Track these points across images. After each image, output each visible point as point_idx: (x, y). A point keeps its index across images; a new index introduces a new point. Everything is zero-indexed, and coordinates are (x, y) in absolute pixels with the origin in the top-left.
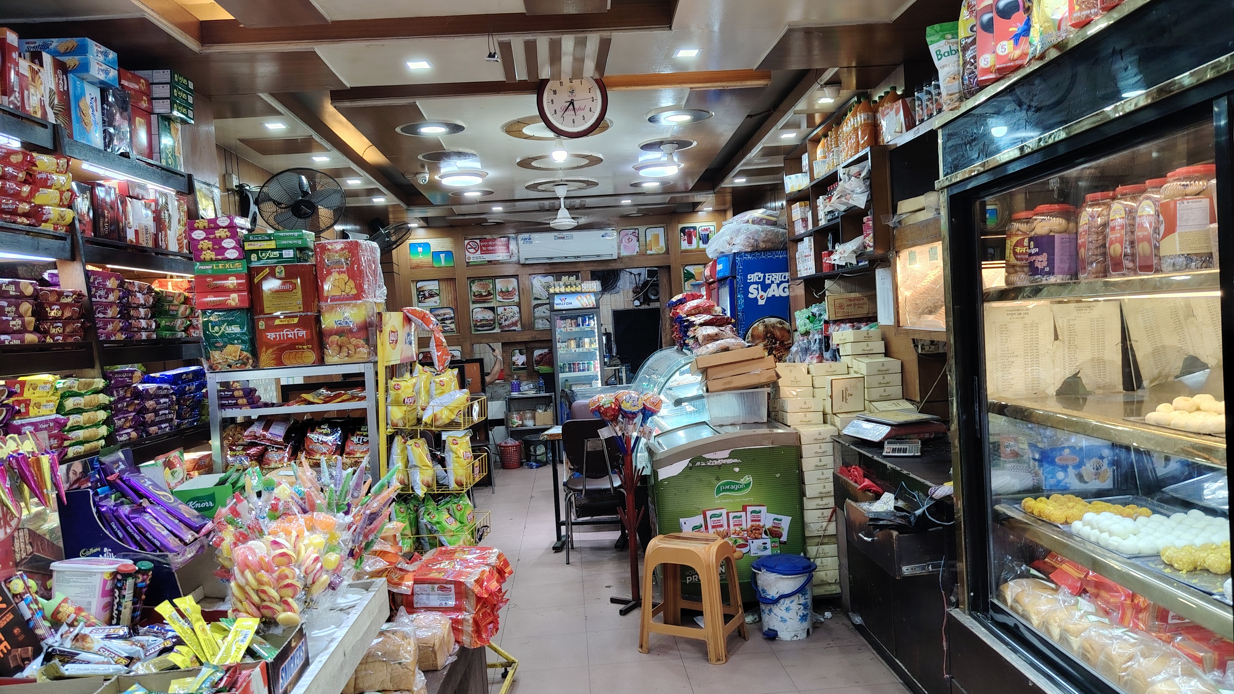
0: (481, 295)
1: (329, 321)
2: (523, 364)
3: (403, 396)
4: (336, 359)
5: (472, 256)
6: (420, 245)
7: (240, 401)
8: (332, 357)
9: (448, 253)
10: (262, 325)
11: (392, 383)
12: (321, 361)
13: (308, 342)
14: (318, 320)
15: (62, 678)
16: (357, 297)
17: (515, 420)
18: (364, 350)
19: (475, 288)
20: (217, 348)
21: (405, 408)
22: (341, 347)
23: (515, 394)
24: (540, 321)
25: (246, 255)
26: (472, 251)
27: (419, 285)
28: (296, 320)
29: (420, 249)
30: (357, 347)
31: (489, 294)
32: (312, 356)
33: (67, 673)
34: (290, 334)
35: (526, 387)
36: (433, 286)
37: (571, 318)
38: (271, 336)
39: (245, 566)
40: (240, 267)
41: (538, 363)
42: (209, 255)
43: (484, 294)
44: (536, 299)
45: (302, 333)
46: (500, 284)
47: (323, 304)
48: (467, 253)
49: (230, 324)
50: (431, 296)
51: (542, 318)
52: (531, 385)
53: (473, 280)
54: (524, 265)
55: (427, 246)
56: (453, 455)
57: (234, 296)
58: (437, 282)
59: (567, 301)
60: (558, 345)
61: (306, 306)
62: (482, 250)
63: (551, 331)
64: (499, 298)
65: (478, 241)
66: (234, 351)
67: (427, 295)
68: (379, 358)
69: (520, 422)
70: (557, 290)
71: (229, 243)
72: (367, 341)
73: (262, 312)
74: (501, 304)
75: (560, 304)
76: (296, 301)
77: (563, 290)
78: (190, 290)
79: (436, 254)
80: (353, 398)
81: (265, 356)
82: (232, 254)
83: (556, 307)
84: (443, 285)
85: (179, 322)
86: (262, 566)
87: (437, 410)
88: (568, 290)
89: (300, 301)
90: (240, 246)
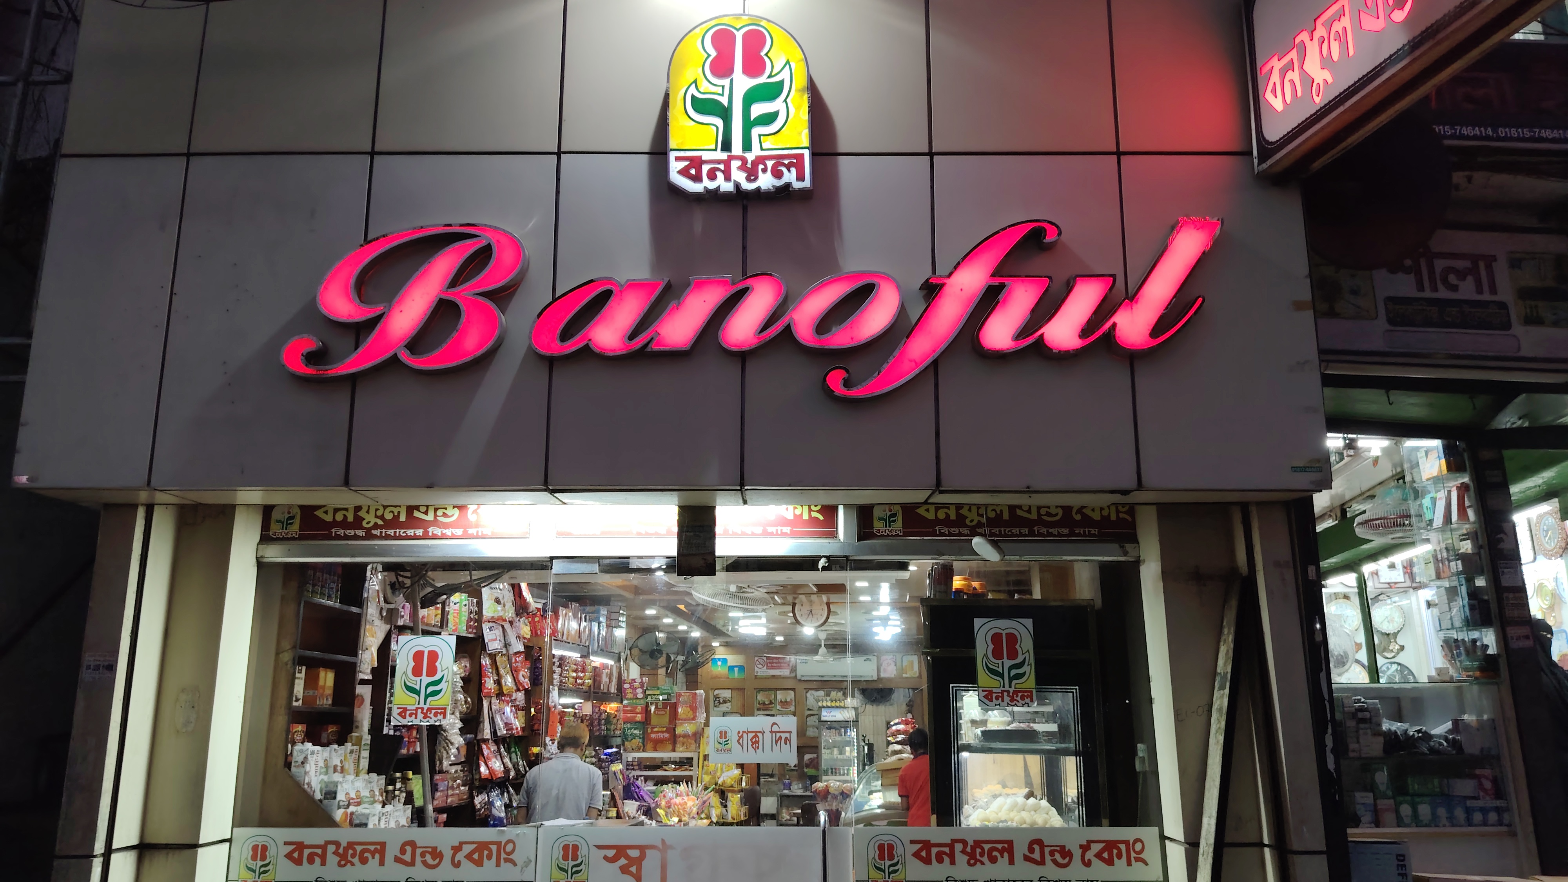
0: (764, 704)
1: (679, 730)
2: (795, 766)
3: (710, 770)
4: (681, 749)
5: (759, 670)
6: (719, 659)
7: (635, 768)
8: (679, 747)
9: (741, 668)
10: (649, 730)
11: (706, 763)
12: (674, 750)
13: (669, 740)
14: (675, 730)
16: (694, 719)
17: (784, 815)
18: (693, 746)
19: (761, 697)
20: (628, 741)
21: (710, 776)
22: (683, 744)
23: (786, 792)
24: (811, 729)
25: (646, 697)
26: (760, 666)
27: (717, 692)
28: (665, 729)
29: (719, 663)
30: (691, 744)
31: (771, 703)
32: (670, 747)
34: (661, 735)
35: (796, 787)
36: (727, 694)
37: (835, 728)
38: (653, 736)
40: (642, 702)
41: (807, 766)
42: (629, 696)
43: (767, 703)
44: (809, 709)
45: (667, 735)
46: (780, 696)
47: (677, 722)
48: (756, 668)
49: (635, 729)
50: (725, 702)
51: (813, 726)
52: (800, 786)
53: (759, 690)
54: (800, 680)
55: (725, 661)
56: (731, 803)
57: (639, 715)
58: (730, 691)
59: (832, 714)
60: (823, 751)
61: (670, 722)
62: (767, 666)
63: (817, 739)
64: (778, 707)
65: (765, 659)
66: (637, 741)
67: (721, 701)
68: (701, 750)
69: (789, 818)
70: (825, 704)
71: (639, 691)
72: (696, 742)
73: (650, 724)
74: (780, 712)
75: (826, 715)
76: (666, 719)
77: (829, 704)
78: (617, 711)
79: (731, 668)
80: (686, 770)
81: (649, 745)
82: (640, 696)
83: (823, 719)
84: (735, 693)
85: (613, 726)
87: (725, 778)
88: (833, 705)
89: (668, 720)
90: (644, 692)
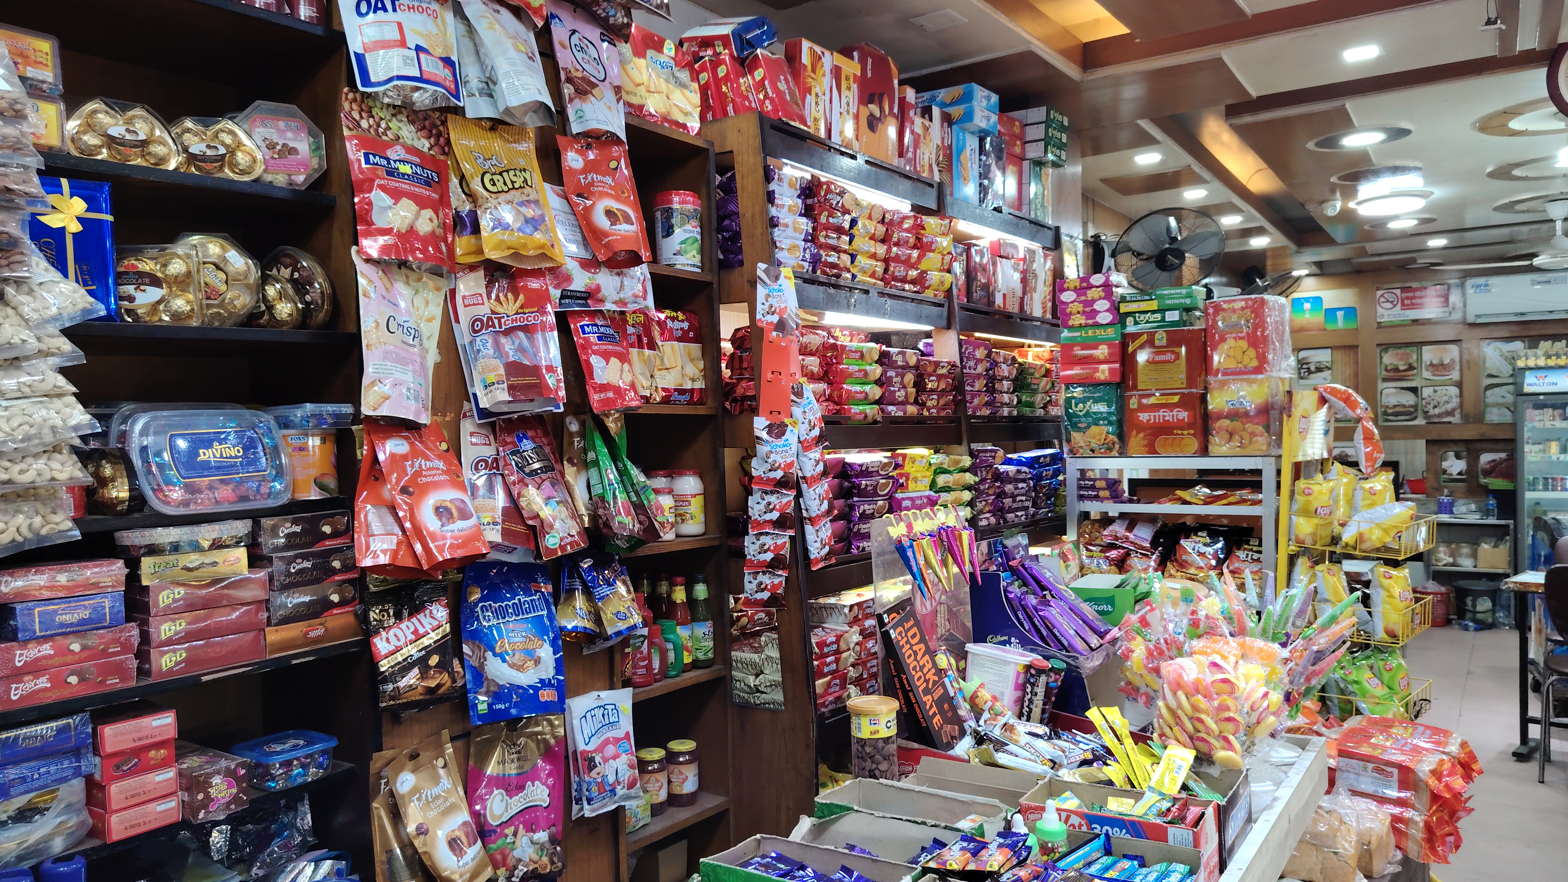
0: (1396, 370)
1: (1216, 402)
2: (1460, 474)
3: (1316, 504)
4: (1224, 449)
5: (1386, 313)
6: (1307, 299)
7: (1102, 494)
8: (1219, 446)
9: (1350, 312)
10: (1133, 403)
11: (1301, 484)
12: (1204, 451)
13: (1190, 426)
14: (1203, 399)
15: (995, 765)
16: (1259, 370)
17: (1442, 555)
18: (1262, 442)
19: (1389, 359)
20: (1079, 430)
21: (1316, 521)
22: (1231, 434)
23: (1445, 518)
24: (1495, 410)
25: (1121, 318)
26: (1389, 305)
27: (1302, 354)
28: (1176, 399)
29: (1307, 306)
30: (1253, 434)
31: (1411, 367)
32: (1194, 444)
33: (1000, 762)
34: (1168, 416)
35: (1464, 509)
36: (1323, 356)
37: (1554, 407)
38: (1144, 417)
39: (1178, 685)
40: (1112, 333)
41: (1487, 473)
42: (1078, 320)
43: (1402, 368)
44: (1491, 376)
45: (1183, 415)
46: (1429, 354)
47: (1211, 379)
48: (1379, 310)
49: (1096, 401)
50: (1319, 370)
51: (1498, 405)
52: (1473, 507)
53: (1385, 347)
54: (1473, 325)
55: (1318, 300)
56: (1383, 594)
57: (1104, 367)
58: (1329, 351)
59: (1547, 380)
60: (1527, 448)
61: (1191, 381)
62: (1403, 304)
63: (1515, 426)
64: (1426, 374)
65: (1398, 292)
66: (1101, 432)
67: (1313, 368)
68: (1285, 451)
69: (1451, 560)
70: (1531, 363)
71: (1102, 305)
72: (1267, 428)
73: (1135, 387)
74: (1428, 383)
75: (1533, 383)
76: (1178, 375)
77: (1541, 362)
78: (1051, 360)
79: (1331, 313)
80: (1243, 501)
81: (1136, 441)
82: (1105, 318)
83: (1527, 389)
84: (1339, 355)
85: (1039, 397)
86: (1197, 688)
87: (1364, 528)
88: (1551, 363)
89: (1183, 376)
90: (1115, 309)
